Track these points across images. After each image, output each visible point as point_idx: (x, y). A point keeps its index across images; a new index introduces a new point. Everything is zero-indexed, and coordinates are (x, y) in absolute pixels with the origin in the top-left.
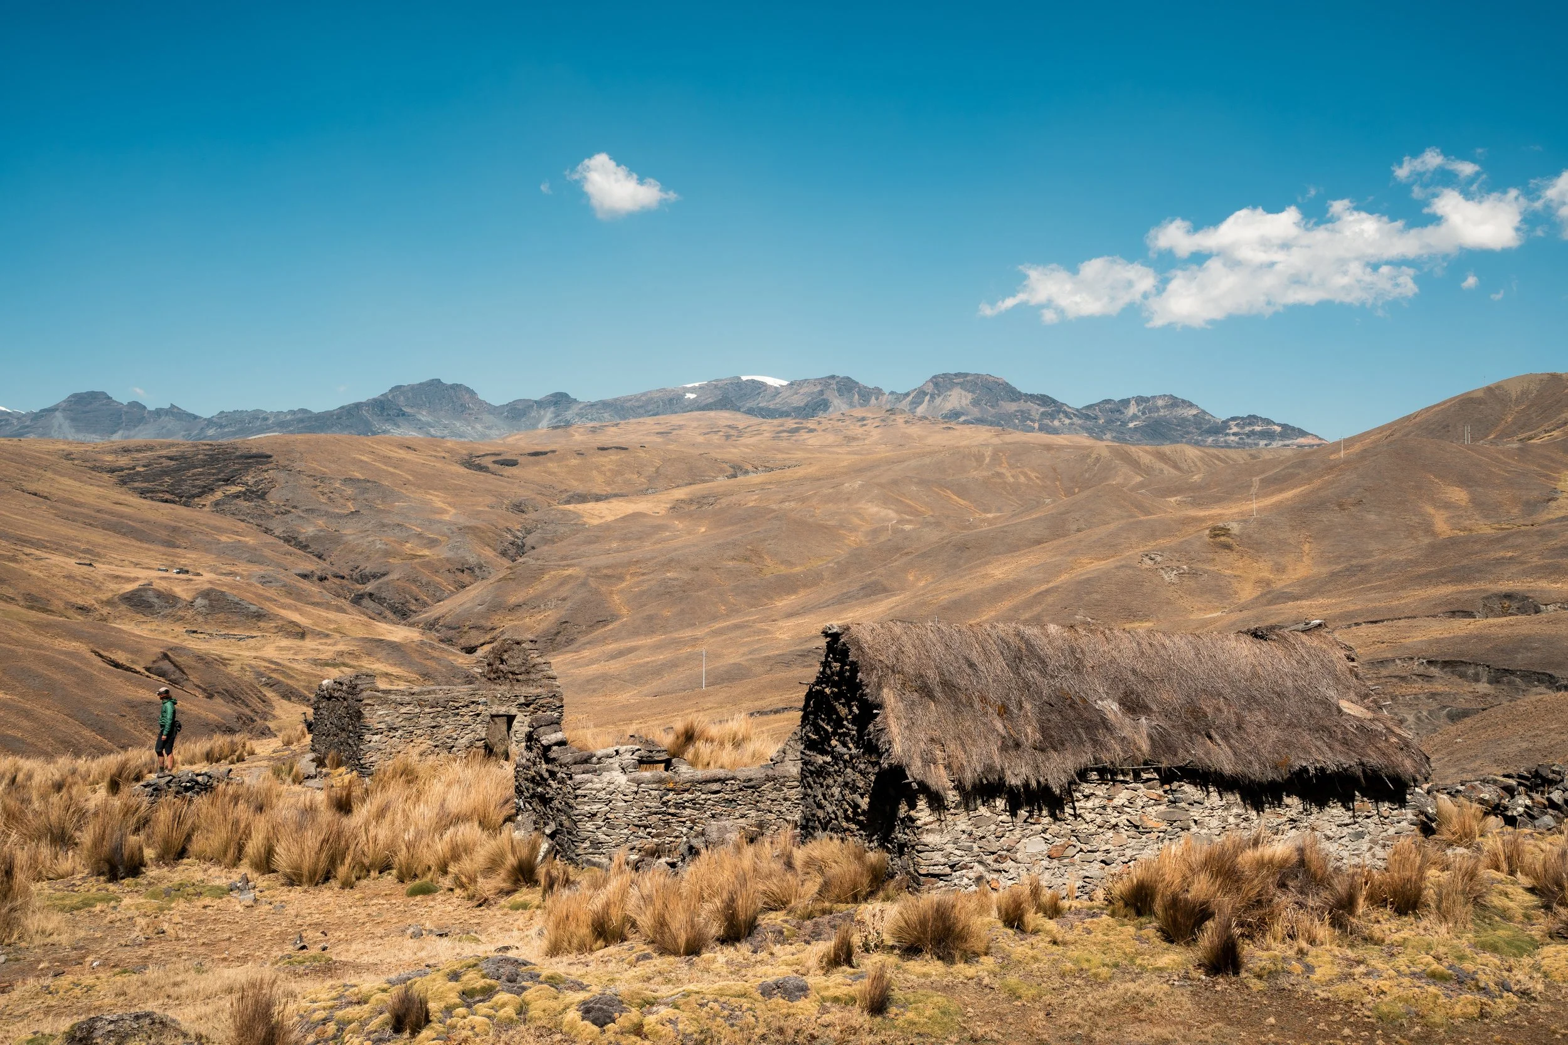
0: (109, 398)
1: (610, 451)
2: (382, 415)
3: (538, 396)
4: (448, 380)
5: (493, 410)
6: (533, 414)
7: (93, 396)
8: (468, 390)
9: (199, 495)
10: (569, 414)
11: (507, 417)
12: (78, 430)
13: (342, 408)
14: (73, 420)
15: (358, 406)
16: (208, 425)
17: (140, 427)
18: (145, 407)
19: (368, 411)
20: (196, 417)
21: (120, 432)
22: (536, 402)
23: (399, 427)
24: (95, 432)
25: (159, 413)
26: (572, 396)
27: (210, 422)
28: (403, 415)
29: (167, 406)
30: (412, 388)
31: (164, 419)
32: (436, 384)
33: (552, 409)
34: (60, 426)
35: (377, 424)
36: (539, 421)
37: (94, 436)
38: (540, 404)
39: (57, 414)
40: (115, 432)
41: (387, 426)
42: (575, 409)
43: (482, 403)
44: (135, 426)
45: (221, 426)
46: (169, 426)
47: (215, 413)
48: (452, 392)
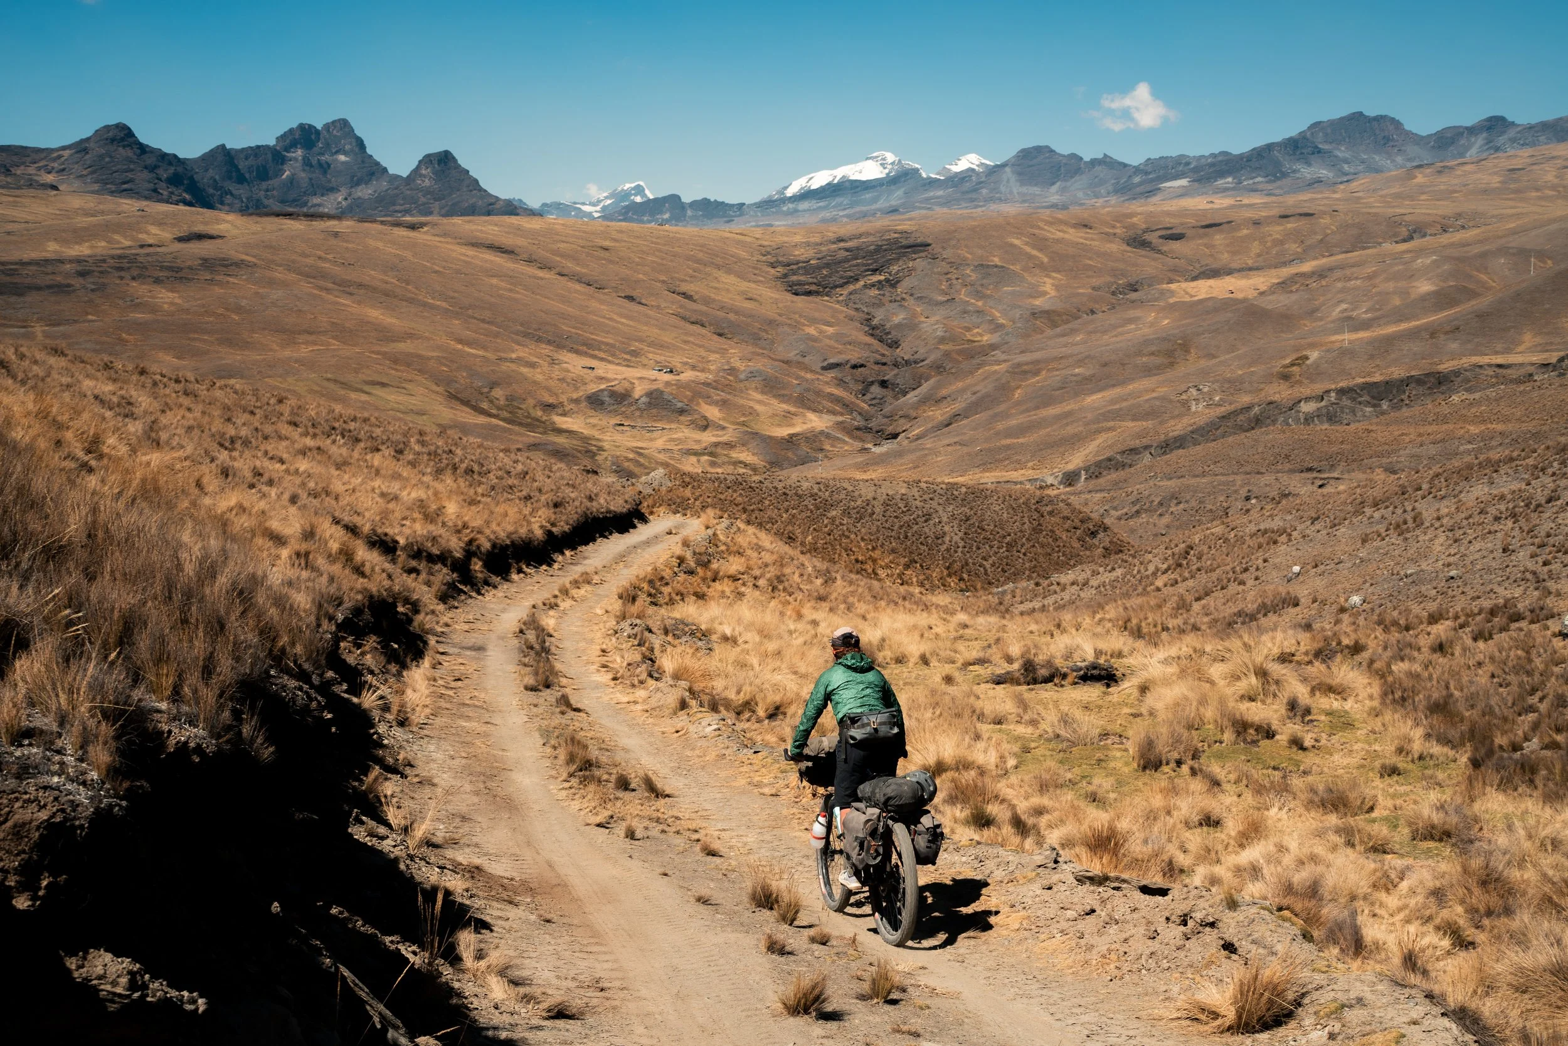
0: (1052, 151)
1: (1291, 219)
2: (1294, 154)
3: (1469, 123)
4: (1371, 112)
5: (1417, 140)
6: (1462, 142)
7: (1039, 150)
8: (1393, 120)
9: (841, 286)
10: (1502, 140)
11: (1433, 147)
12: (1023, 183)
13: (1254, 149)
14: (1020, 174)
15: (1270, 147)
16: (1135, 173)
17: (1077, 178)
18: (1081, 159)
19: (1279, 151)
20: (1125, 165)
21: (1058, 184)
22: (1467, 128)
23: (1309, 164)
24: (1036, 185)
25: (1094, 162)
26: (1510, 119)
27: (1137, 170)
28: (1319, 152)
29: (1101, 156)
30: (1332, 123)
31: (1098, 168)
32: (1358, 116)
33: (1485, 135)
34: (1008, 181)
35: (1287, 166)
36: (1468, 149)
37: (1035, 188)
38: (1472, 131)
39: (1008, 169)
40: (1053, 184)
41: (1298, 166)
42: (1512, 133)
43: (1409, 134)
44: (1072, 177)
45: (1147, 173)
46: (1102, 175)
47: (1142, 161)
48: (1375, 124)
